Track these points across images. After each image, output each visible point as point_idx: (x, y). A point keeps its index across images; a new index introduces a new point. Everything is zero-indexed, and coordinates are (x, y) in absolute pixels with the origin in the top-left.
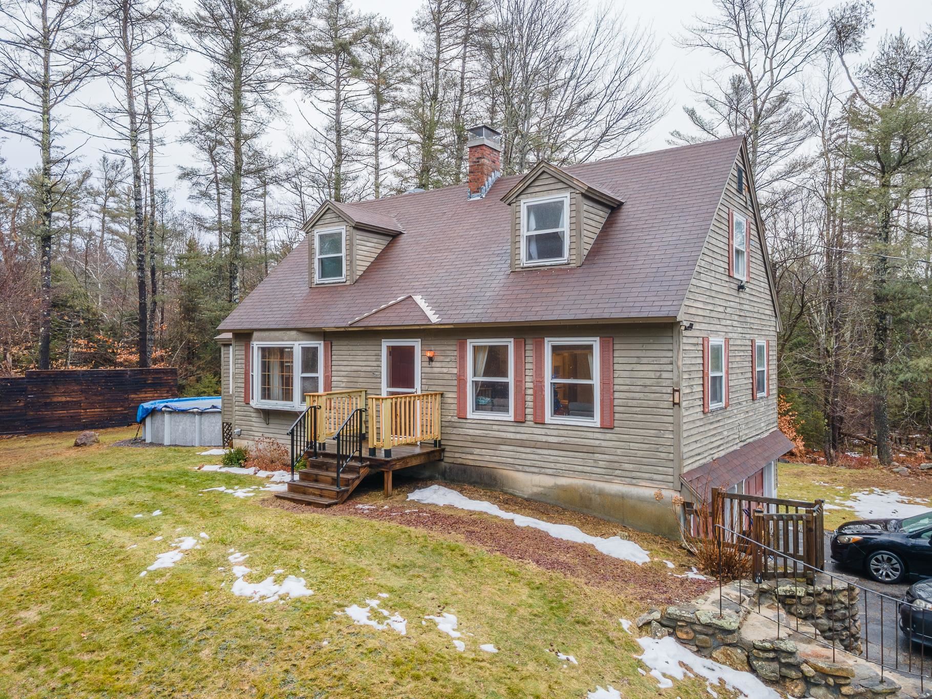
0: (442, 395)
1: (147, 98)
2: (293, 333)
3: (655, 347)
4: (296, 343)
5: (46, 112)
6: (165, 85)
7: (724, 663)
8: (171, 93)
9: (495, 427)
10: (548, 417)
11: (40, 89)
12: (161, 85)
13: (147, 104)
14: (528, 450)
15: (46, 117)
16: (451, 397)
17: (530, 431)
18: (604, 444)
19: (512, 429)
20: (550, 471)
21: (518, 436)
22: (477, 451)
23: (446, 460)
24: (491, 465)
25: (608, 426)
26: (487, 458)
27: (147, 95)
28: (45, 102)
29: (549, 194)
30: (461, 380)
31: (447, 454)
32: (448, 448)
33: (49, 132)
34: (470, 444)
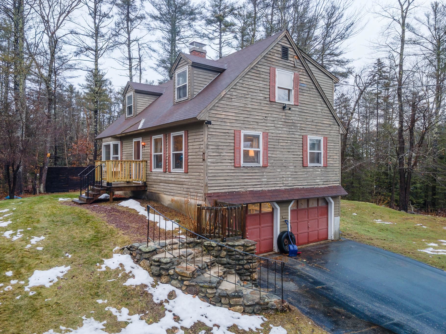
0: (147, 161)
1: (139, 52)
2: (110, 138)
3: (199, 133)
4: (111, 142)
5: (96, 61)
6: (148, 45)
7: (142, 267)
8: (150, 48)
9: (159, 175)
10: (172, 170)
11: (94, 53)
12: (145, 45)
13: (139, 54)
14: (167, 185)
15: (96, 63)
16: (149, 162)
17: (168, 177)
18: (186, 180)
19: (163, 175)
20: (172, 194)
21: (165, 179)
22: (155, 186)
23: (148, 190)
24: (158, 192)
25: (186, 172)
26: (157, 189)
27: (139, 50)
28: (96, 57)
29: (183, 68)
30: (151, 155)
31: (148, 188)
32: (148, 185)
33: (97, 69)
34: (153, 183)
